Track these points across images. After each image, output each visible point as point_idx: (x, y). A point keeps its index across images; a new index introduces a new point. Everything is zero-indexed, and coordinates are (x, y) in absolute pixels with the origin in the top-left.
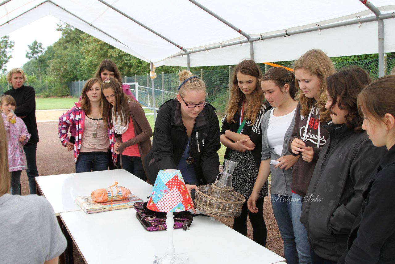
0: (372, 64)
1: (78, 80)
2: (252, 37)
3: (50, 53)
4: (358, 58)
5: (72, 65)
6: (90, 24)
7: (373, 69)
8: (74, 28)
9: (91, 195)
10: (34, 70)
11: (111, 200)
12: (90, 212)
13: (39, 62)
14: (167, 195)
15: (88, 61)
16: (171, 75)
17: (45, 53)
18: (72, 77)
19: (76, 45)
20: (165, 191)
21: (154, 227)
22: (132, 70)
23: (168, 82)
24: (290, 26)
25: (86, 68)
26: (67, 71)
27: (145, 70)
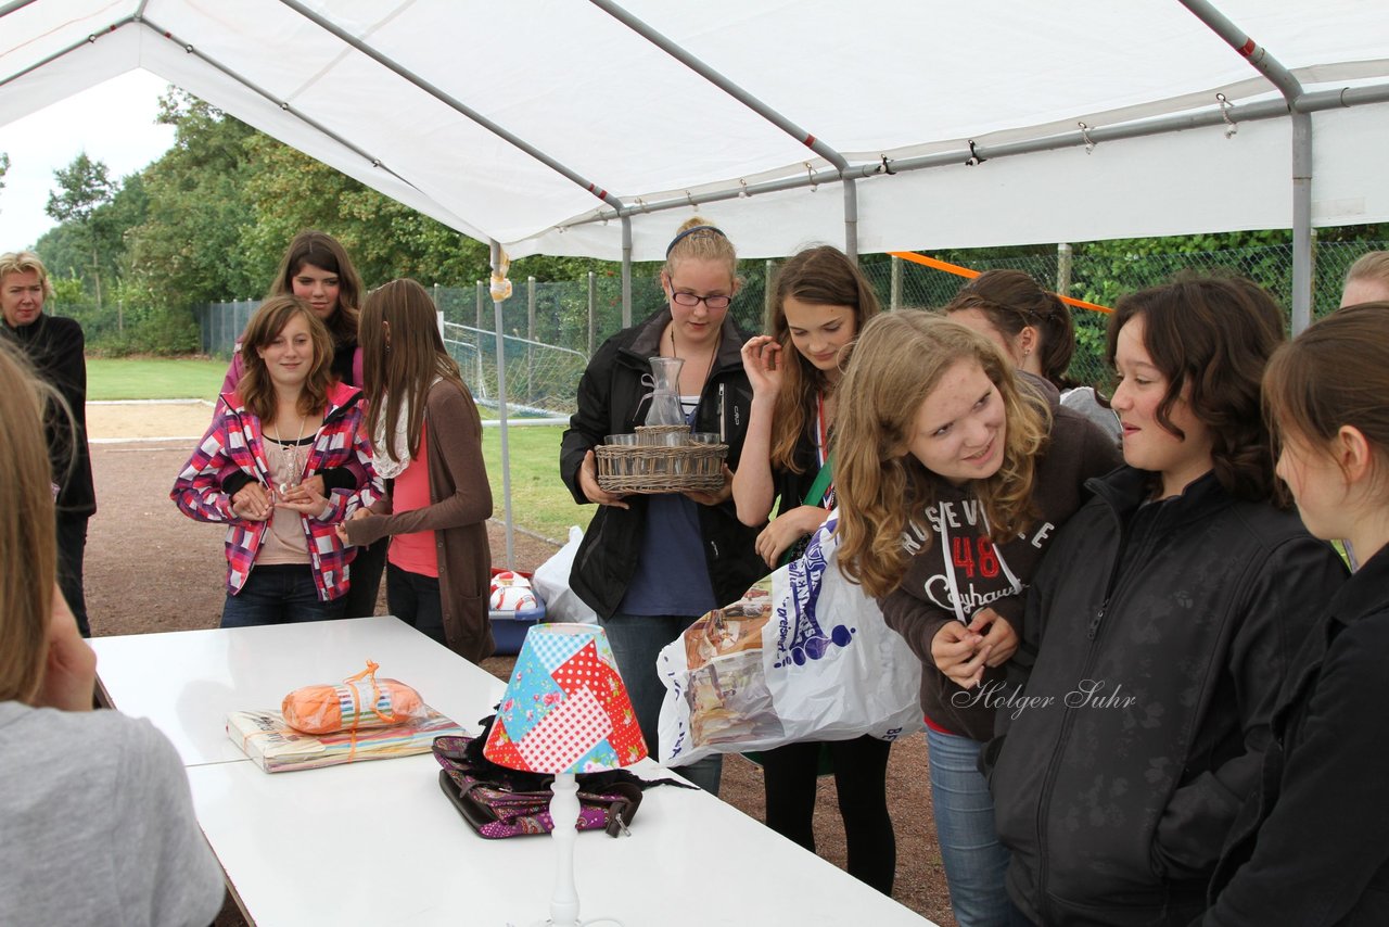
0: (1266, 262)
1: (230, 296)
2: (853, 164)
3: (133, 202)
4: (1217, 243)
5: (210, 243)
6: (280, 104)
7: (1268, 279)
8: (220, 114)
9: (280, 708)
10: (76, 258)
11: (351, 724)
12: (276, 767)
13: (96, 231)
14: (557, 714)
15: (269, 232)
16: (561, 287)
17: (115, 201)
18: (211, 287)
19: (228, 174)
20: (551, 700)
21: (504, 824)
22: (422, 267)
23: (550, 313)
24: (985, 126)
25: (262, 255)
26: (194, 267)
27: (469, 269)
